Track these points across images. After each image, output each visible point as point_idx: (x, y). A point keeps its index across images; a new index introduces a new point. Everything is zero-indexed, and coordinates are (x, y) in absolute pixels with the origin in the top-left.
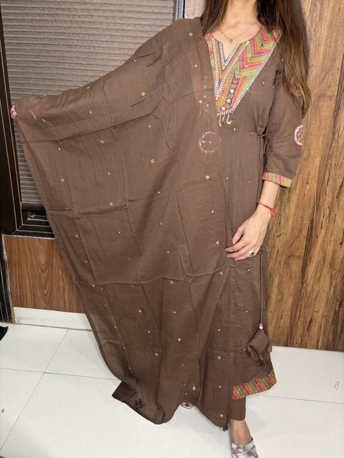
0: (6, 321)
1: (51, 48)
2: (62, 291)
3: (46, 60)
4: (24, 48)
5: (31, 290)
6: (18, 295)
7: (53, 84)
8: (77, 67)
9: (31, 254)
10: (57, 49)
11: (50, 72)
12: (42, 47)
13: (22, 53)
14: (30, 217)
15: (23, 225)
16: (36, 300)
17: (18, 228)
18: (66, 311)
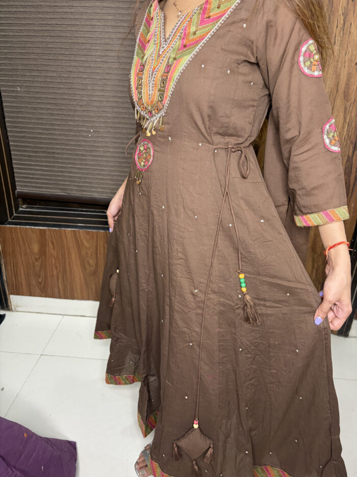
0: (3, 308)
1: (36, 40)
2: (56, 279)
3: (31, 51)
4: (10, 40)
5: (26, 279)
6: (13, 284)
7: (39, 74)
8: (61, 58)
9: (25, 244)
10: (41, 40)
11: (35, 63)
12: (28, 39)
13: (9, 45)
14: (22, 207)
15: (15, 215)
16: (31, 288)
17: (10, 217)
18: (60, 298)
